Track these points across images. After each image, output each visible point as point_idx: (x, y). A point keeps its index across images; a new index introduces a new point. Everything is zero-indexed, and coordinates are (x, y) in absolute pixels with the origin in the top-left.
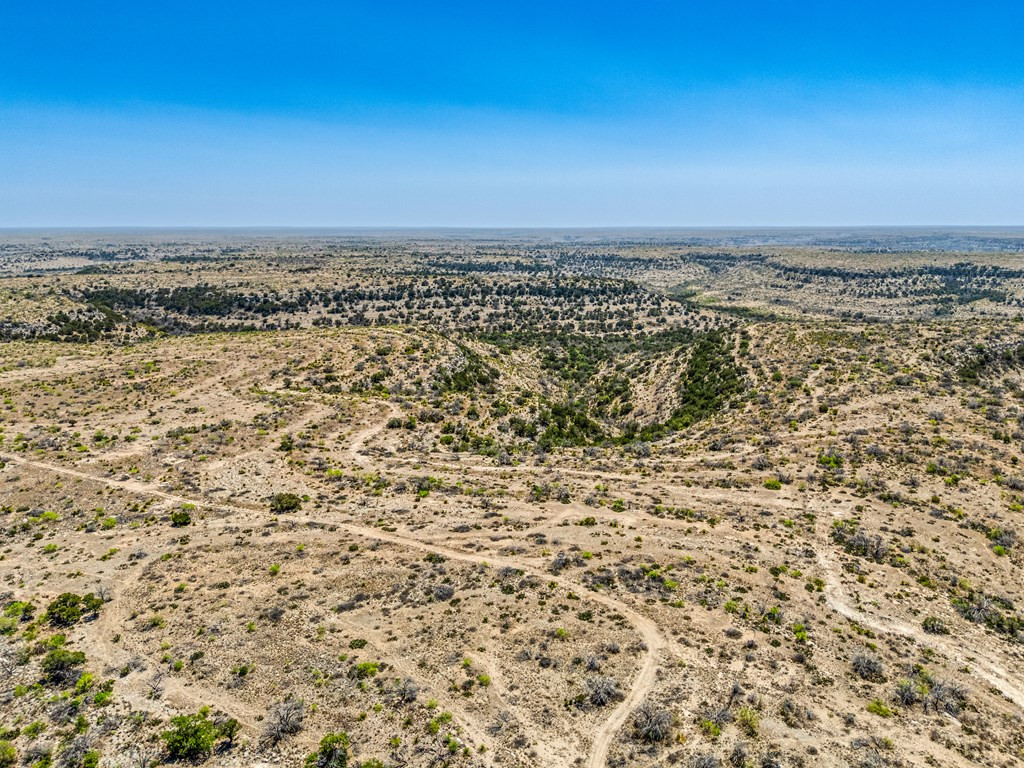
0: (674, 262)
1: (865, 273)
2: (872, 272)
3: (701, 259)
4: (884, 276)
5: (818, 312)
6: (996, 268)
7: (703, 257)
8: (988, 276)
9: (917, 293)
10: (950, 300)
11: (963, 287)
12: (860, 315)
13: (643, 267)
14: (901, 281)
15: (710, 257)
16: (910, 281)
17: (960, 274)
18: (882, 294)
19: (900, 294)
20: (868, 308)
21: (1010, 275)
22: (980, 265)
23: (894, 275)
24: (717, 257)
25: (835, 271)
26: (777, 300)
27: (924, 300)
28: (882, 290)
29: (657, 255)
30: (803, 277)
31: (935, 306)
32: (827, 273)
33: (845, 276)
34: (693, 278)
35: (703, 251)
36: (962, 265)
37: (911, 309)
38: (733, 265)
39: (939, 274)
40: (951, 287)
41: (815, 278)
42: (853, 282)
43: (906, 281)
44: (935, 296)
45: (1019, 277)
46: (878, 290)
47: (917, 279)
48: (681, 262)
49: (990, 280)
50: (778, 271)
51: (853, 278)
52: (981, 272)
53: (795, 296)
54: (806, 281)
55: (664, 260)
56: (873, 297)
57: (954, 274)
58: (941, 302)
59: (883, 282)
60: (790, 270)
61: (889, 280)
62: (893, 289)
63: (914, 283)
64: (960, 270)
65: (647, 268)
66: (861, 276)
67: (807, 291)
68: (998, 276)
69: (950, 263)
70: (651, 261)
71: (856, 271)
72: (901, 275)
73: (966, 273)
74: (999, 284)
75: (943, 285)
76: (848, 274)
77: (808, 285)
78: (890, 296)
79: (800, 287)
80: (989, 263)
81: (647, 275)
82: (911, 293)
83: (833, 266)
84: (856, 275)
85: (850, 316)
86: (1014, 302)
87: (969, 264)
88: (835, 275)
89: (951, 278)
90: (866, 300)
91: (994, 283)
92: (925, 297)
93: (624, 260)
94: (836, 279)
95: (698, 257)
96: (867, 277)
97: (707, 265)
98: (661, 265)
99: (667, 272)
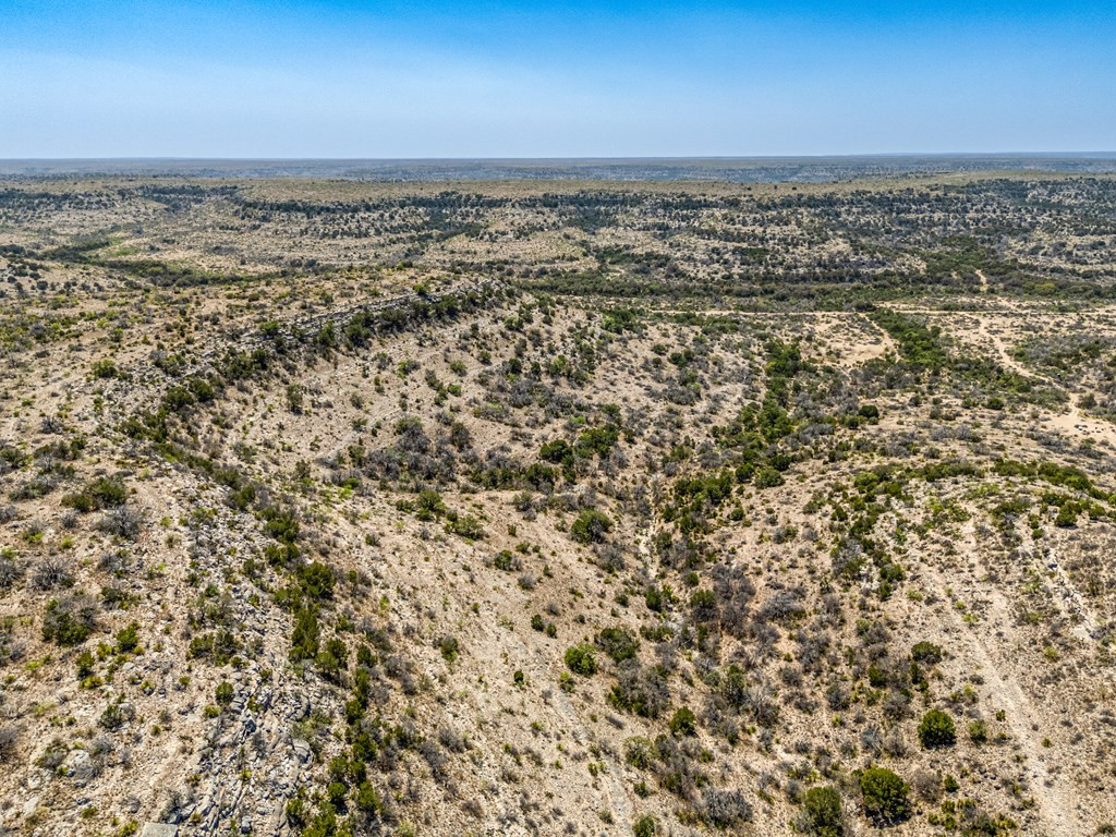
0: (104, 199)
1: (333, 207)
2: (341, 205)
3: (157, 193)
4: (356, 210)
5: (262, 261)
6: (479, 197)
7: (163, 191)
8: (473, 206)
9: (393, 230)
10: (430, 236)
11: (448, 220)
12: (312, 263)
13: (53, 206)
14: (376, 215)
15: (173, 191)
16: (387, 215)
17: (446, 205)
18: (349, 234)
19: (372, 232)
20: (325, 253)
21: (492, 204)
22: (464, 193)
23: (368, 208)
24: (182, 190)
25: (300, 204)
26: (217, 248)
27: (398, 239)
28: (349, 228)
29: (80, 189)
30: (260, 214)
31: (410, 245)
32: (290, 207)
33: (309, 210)
34: (131, 219)
35: (164, 183)
36: (447, 194)
37: (380, 251)
38: (200, 201)
39: (424, 206)
40: (436, 221)
41: (277, 216)
42: (318, 219)
43: (382, 215)
44: (414, 233)
45: (500, 206)
46: (346, 228)
47: (396, 212)
48: (117, 197)
49: (474, 210)
50: (237, 207)
51: (319, 214)
52: (465, 201)
53: (244, 242)
54: (265, 219)
55: (86, 195)
56: (339, 237)
57: (440, 206)
58: (418, 240)
59: (353, 217)
60: (250, 205)
61: (362, 214)
62: (365, 225)
63: (392, 218)
64: (446, 201)
65: (59, 208)
66: (328, 210)
67: (263, 234)
68: (482, 206)
69: (434, 193)
70: (66, 197)
71: (323, 204)
72: (376, 207)
73: (452, 204)
74: (483, 216)
75: (428, 219)
76: (312, 208)
77: (267, 225)
78: (359, 236)
79: (255, 227)
80: (474, 191)
81: (57, 218)
82: (386, 230)
83: (296, 199)
84: (322, 209)
85: (300, 265)
86: (487, 236)
87: (454, 193)
88: (299, 210)
89: (436, 210)
90: (329, 242)
91: (478, 215)
92: (403, 235)
93: (27, 197)
94: (300, 215)
95: (155, 191)
96: (334, 211)
97: (168, 202)
98: (82, 202)
99: (88, 213)
